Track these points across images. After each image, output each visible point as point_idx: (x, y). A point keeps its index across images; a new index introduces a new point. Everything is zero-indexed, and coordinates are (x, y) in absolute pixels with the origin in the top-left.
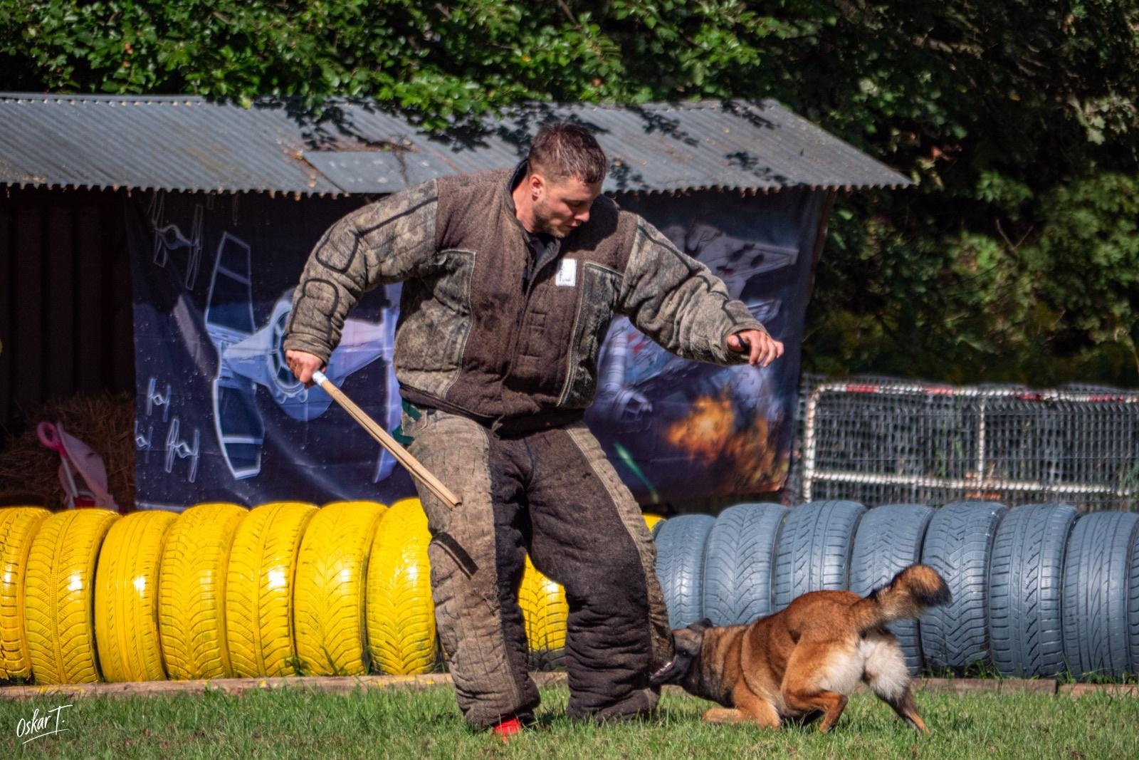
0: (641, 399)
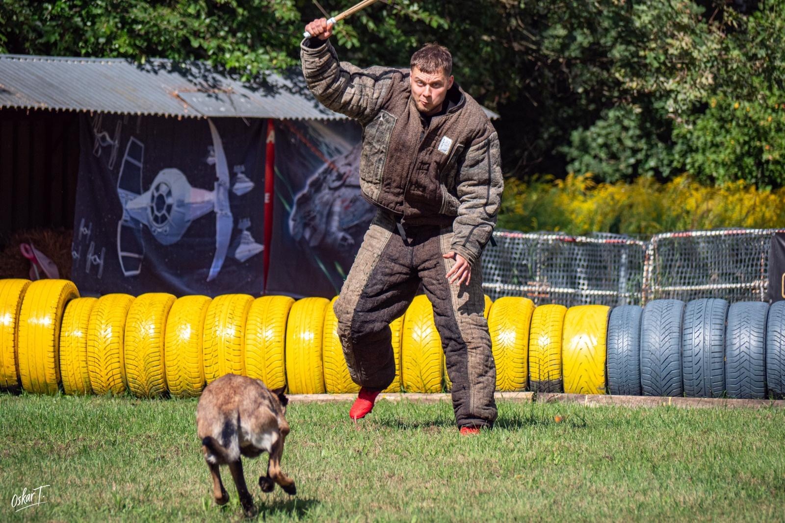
0: (349, 237)
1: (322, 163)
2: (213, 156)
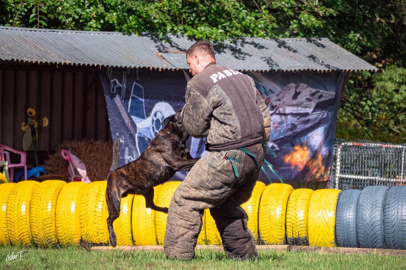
0: (276, 146)
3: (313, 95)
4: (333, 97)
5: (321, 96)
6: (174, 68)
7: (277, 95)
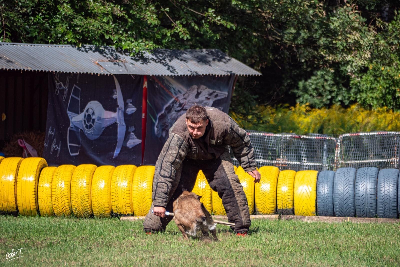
1: (172, 98)
2: (116, 95)
3: (211, 94)
4: (226, 96)
5: (216, 96)
6: (109, 74)
7: (184, 95)
